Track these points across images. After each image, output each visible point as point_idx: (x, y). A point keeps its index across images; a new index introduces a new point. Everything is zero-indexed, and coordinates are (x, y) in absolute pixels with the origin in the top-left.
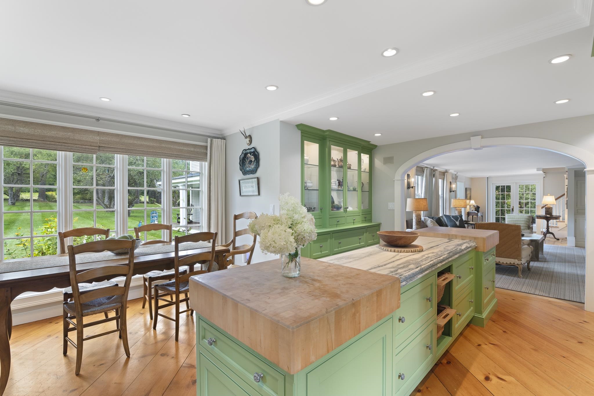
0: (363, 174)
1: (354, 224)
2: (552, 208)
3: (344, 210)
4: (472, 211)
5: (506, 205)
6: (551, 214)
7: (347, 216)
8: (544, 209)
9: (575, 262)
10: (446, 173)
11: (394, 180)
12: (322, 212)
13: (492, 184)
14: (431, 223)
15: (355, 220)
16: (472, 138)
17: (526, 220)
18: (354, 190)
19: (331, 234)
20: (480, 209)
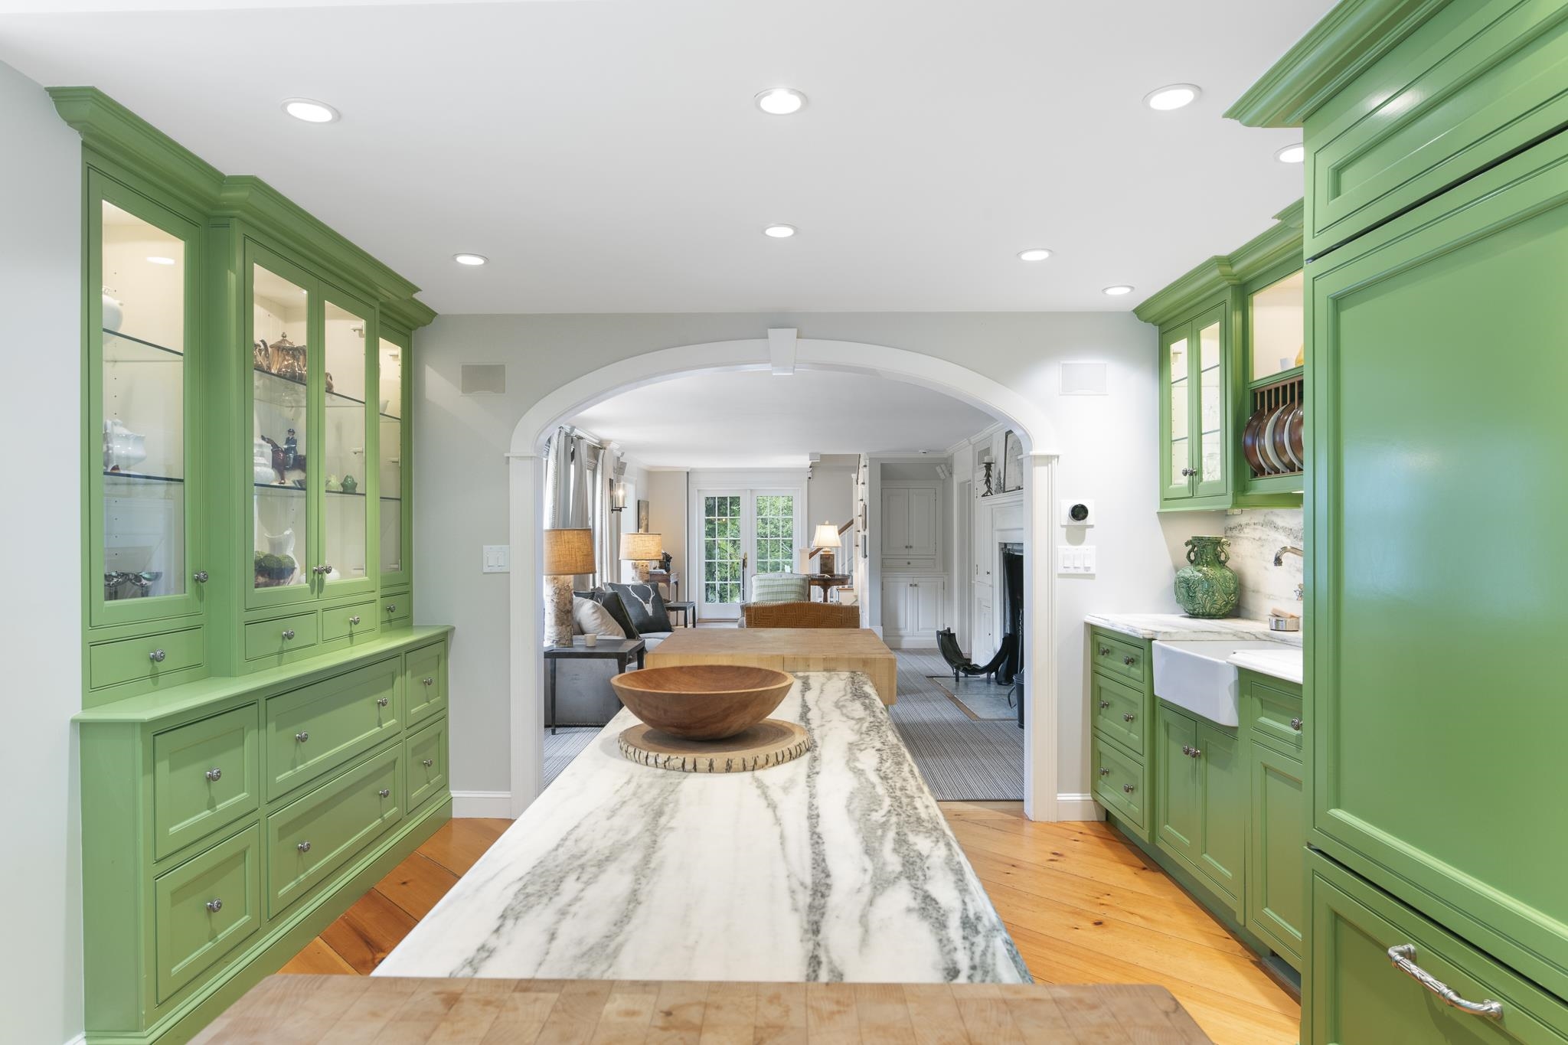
0: (383, 424)
1: (352, 642)
2: (833, 555)
3: (313, 580)
4: (654, 569)
5: (717, 551)
6: (830, 571)
7: (324, 610)
8: (817, 557)
9: (921, 692)
10: (602, 451)
11: (506, 455)
12: (200, 595)
13: (698, 491)
14: (596, 615)
15: (356, 623)
16: (771, 331)
17: (797, 589)
18: (348, 488)
19: (262, 701)
20: (672, 564)
